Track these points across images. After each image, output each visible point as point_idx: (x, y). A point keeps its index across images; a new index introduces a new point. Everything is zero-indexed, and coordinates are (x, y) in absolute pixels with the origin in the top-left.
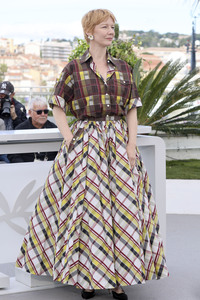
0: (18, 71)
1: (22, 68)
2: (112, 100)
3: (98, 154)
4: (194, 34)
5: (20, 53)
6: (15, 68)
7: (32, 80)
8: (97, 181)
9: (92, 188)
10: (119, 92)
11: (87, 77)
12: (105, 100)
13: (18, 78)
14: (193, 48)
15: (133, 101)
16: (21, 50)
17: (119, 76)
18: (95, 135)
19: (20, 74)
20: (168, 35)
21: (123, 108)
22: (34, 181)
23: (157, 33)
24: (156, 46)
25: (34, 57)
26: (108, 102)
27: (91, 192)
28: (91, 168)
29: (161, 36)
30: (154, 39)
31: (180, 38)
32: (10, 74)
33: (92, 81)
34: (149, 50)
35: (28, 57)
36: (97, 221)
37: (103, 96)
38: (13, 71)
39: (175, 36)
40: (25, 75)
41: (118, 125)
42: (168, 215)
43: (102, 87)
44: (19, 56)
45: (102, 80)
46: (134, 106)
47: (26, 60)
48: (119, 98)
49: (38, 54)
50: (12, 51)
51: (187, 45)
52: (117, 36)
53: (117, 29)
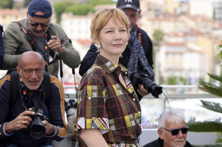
0: (180, 40)
1: (186, 34)
5: (183, 13)
6: (176, 35)
7: (201, 53)
13: (179, 49)
16: (185, 8)
19: (182, 45)
25: (204, 19)
32: (169, 44)
35: (195, 18)
38: (172, 40)
40: (191, 46)
44: (183, 18)
47: (192, 24)
49: (210, 14)
50: (171, 10)
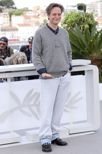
22: (33, 89)
52: (85, 11)
53: (85, 7)
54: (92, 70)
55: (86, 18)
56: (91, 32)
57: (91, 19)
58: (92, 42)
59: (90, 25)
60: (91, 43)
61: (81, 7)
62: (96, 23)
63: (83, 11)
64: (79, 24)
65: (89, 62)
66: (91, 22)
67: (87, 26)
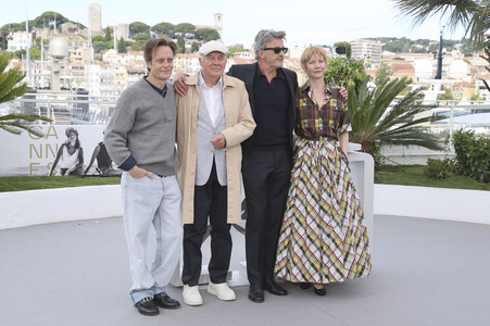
2: (325, 124)
3: (309, 168)
4: (441, 40)
8: (305, 191)
9: (301, 196)
10: (331, 117)
11: (305, 104)
12: (318, 123)
14: (440, 55)
15: (344, 126)
17: (333, 103)
18: (309, 152)
20: (419, 41)
21: (335, 131)
23: (409, 40)
24: (408, 52)
26: (321, 125)
27: (300, 200)
28: (302, 180)
29: (413, 43)
30: (406, 46)
31: (431, 44)
33: (308, 107)
34: (401, 56)
36: (301, 224)
37: (316, 121)
39: (426, 42)
41: (330, 146)
42: (375, 216)
43: (316, 112)
45: (317, 106)
46: (345, 131)
48: (331, 122)
51: (435, 53)
52: (349, 55)
53: (349, 49)
54: (363, 162)
55: (350, 69)
56: (358, 93)
57: (360, 71)
58: (361, 112)
59: (357, 82)
60: (358, 113)
61: (342, 49)
62: (368, 79)
63: (344, 56)
64: (337, 79)
65: (359, 146)
66: (359, 76)
67: (351, 83)
